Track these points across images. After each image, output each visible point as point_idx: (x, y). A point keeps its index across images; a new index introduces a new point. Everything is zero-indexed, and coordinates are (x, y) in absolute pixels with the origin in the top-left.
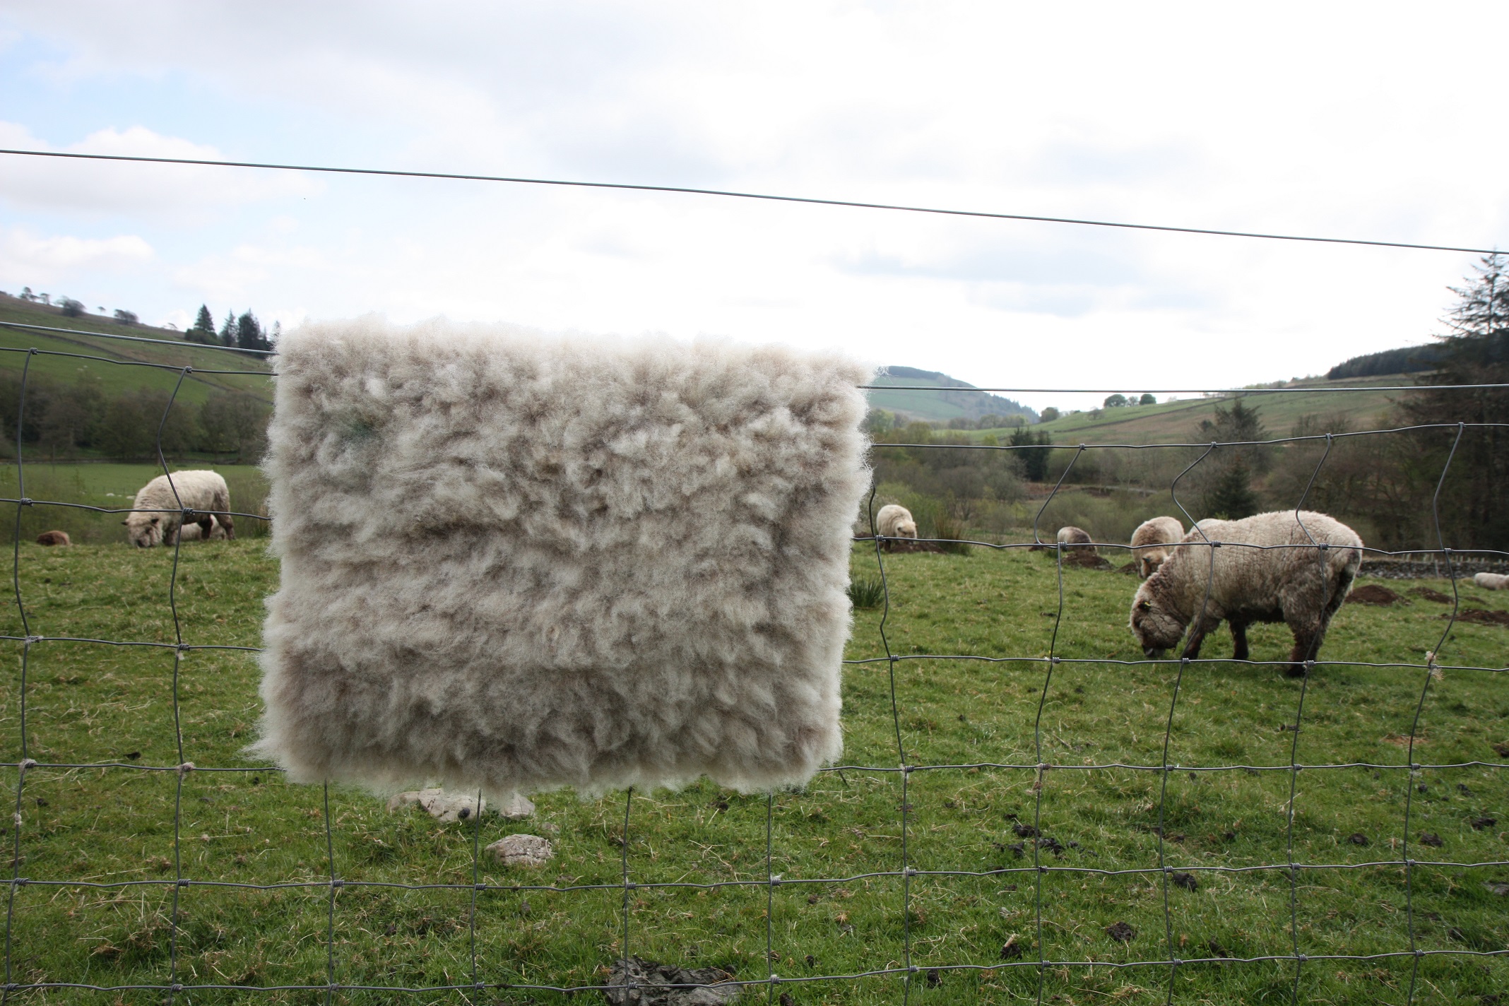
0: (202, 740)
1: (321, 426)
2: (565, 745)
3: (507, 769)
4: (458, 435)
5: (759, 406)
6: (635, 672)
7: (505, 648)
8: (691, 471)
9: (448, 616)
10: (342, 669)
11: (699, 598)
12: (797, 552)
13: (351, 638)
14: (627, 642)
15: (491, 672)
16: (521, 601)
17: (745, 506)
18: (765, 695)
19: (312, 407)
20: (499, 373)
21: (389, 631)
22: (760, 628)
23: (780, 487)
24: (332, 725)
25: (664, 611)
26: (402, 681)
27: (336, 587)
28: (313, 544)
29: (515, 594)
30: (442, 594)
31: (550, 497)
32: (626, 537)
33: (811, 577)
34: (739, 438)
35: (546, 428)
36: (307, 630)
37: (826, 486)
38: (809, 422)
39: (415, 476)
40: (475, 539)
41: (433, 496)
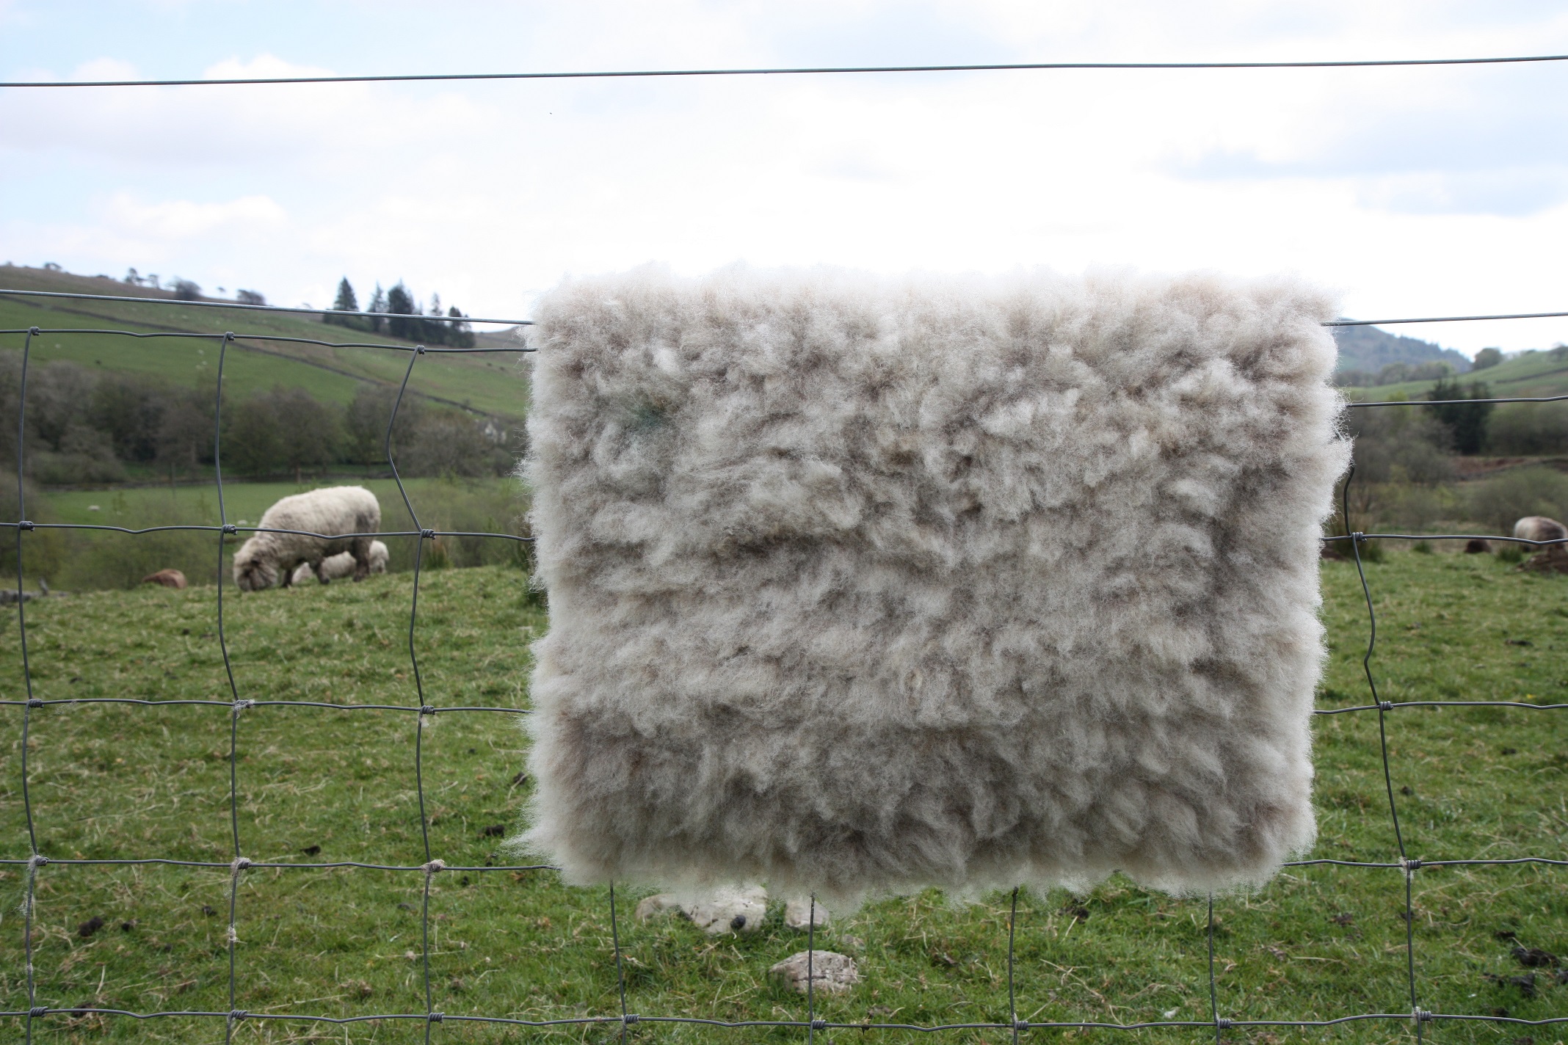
0: (394, 830)
1: (597, 415)
2: (931, 832)
3: (854, 866)
4: (776, 418)
5: (1185, 358)
6: (1028, 730)
7: (850, 701)
8: (1095, 454)
9: (772, 660)
10: (636, 734)
11: (1115, 627)
12: (1249, 560)
13: (648, 693)
14: (1016, 690)
15: (832, 735)
16: (868, 638)
17: (1172, 498)
18: (1210, 761)
19: (584, 390)
20: (826, 332)
21: (697, 682)
22: (1200, 667)
23: (1222, 470)
24: (624, 809)
25: (1066, 646)
26: (715, 748)
27: (625, 626)
28: (592, 571)
29: (860, 629)
30: (765, 631)
31: (902, 497)
32: (1008, 547)
33: (1269, 594)
34: (1162, 405)
35: (894, 403)
36: (589, 683)
37: (1288, 465)
38: (1258, 378)
39: (723, 475)
40: (803, 557)
41: (747, 500)
